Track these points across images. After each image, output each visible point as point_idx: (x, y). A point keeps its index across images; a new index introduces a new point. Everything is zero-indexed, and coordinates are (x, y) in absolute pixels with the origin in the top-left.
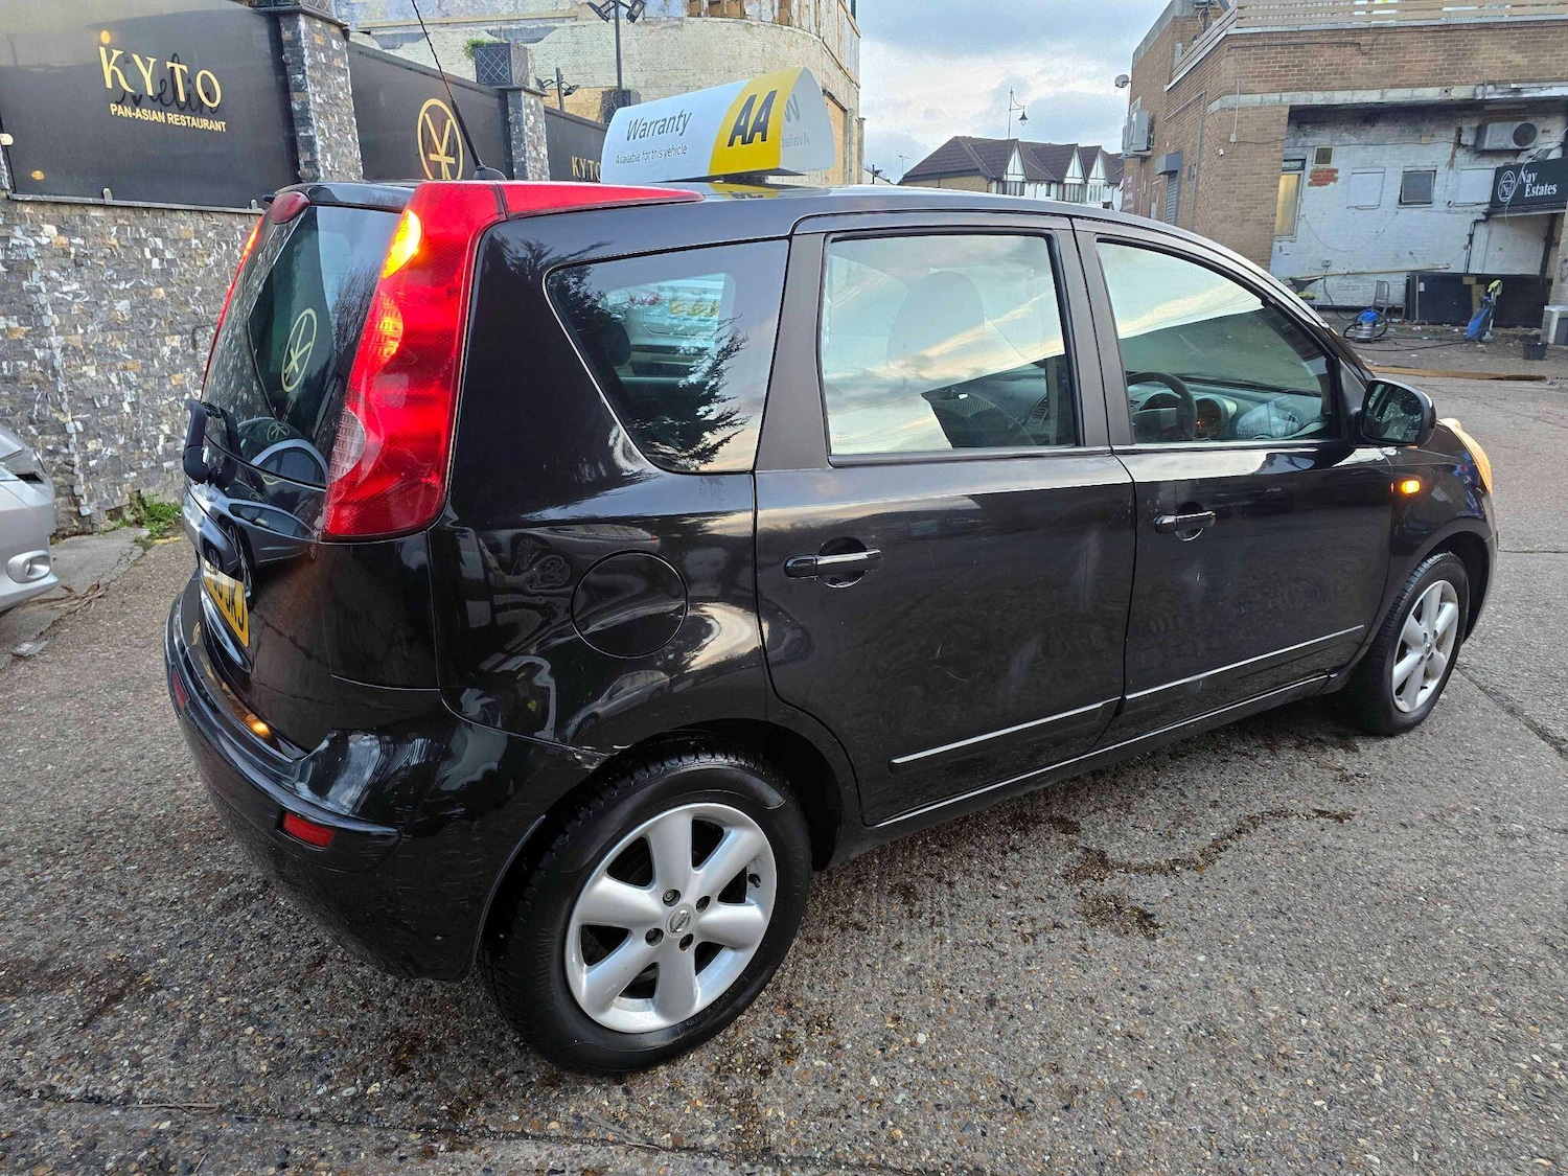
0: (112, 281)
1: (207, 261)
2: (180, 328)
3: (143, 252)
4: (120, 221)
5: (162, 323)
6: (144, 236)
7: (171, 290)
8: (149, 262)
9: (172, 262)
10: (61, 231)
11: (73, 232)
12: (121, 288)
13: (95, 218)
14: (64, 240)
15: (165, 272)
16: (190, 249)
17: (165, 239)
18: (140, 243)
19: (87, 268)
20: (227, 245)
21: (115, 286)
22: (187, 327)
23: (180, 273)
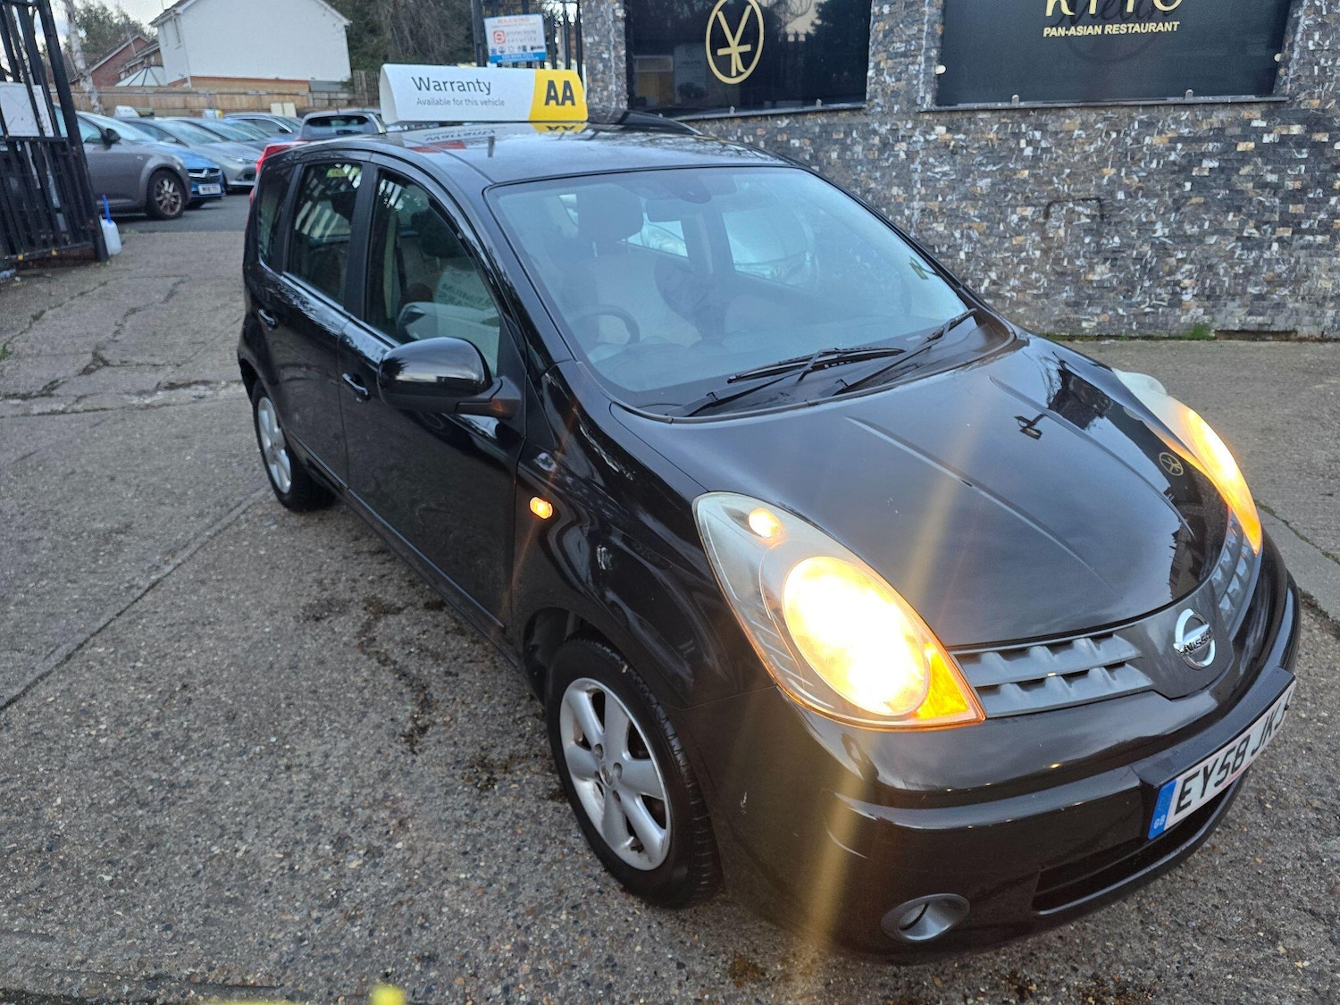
0: (981, 164)
1: (1087, 148)
2: (1035, 202)
3: (1018, 143)
4: (1003, 120)
5: (1019, 197)
6: (1024, 130)
7: (1035, 171)
8: (1022, 150)
9: (1045, 150)
10: (949, 130)
11: (958, 131)
12: (988, 169)
13: (982, 120)
14: (948, 136)
15: (1036, 159)
16: (1071, 139)
17: (1044, 132)
18: (1017, 136)
19: (962, 155)
20: (1119, 132)
21: (983, 168)
22: (1043, 201)
23: (1051, 159)
